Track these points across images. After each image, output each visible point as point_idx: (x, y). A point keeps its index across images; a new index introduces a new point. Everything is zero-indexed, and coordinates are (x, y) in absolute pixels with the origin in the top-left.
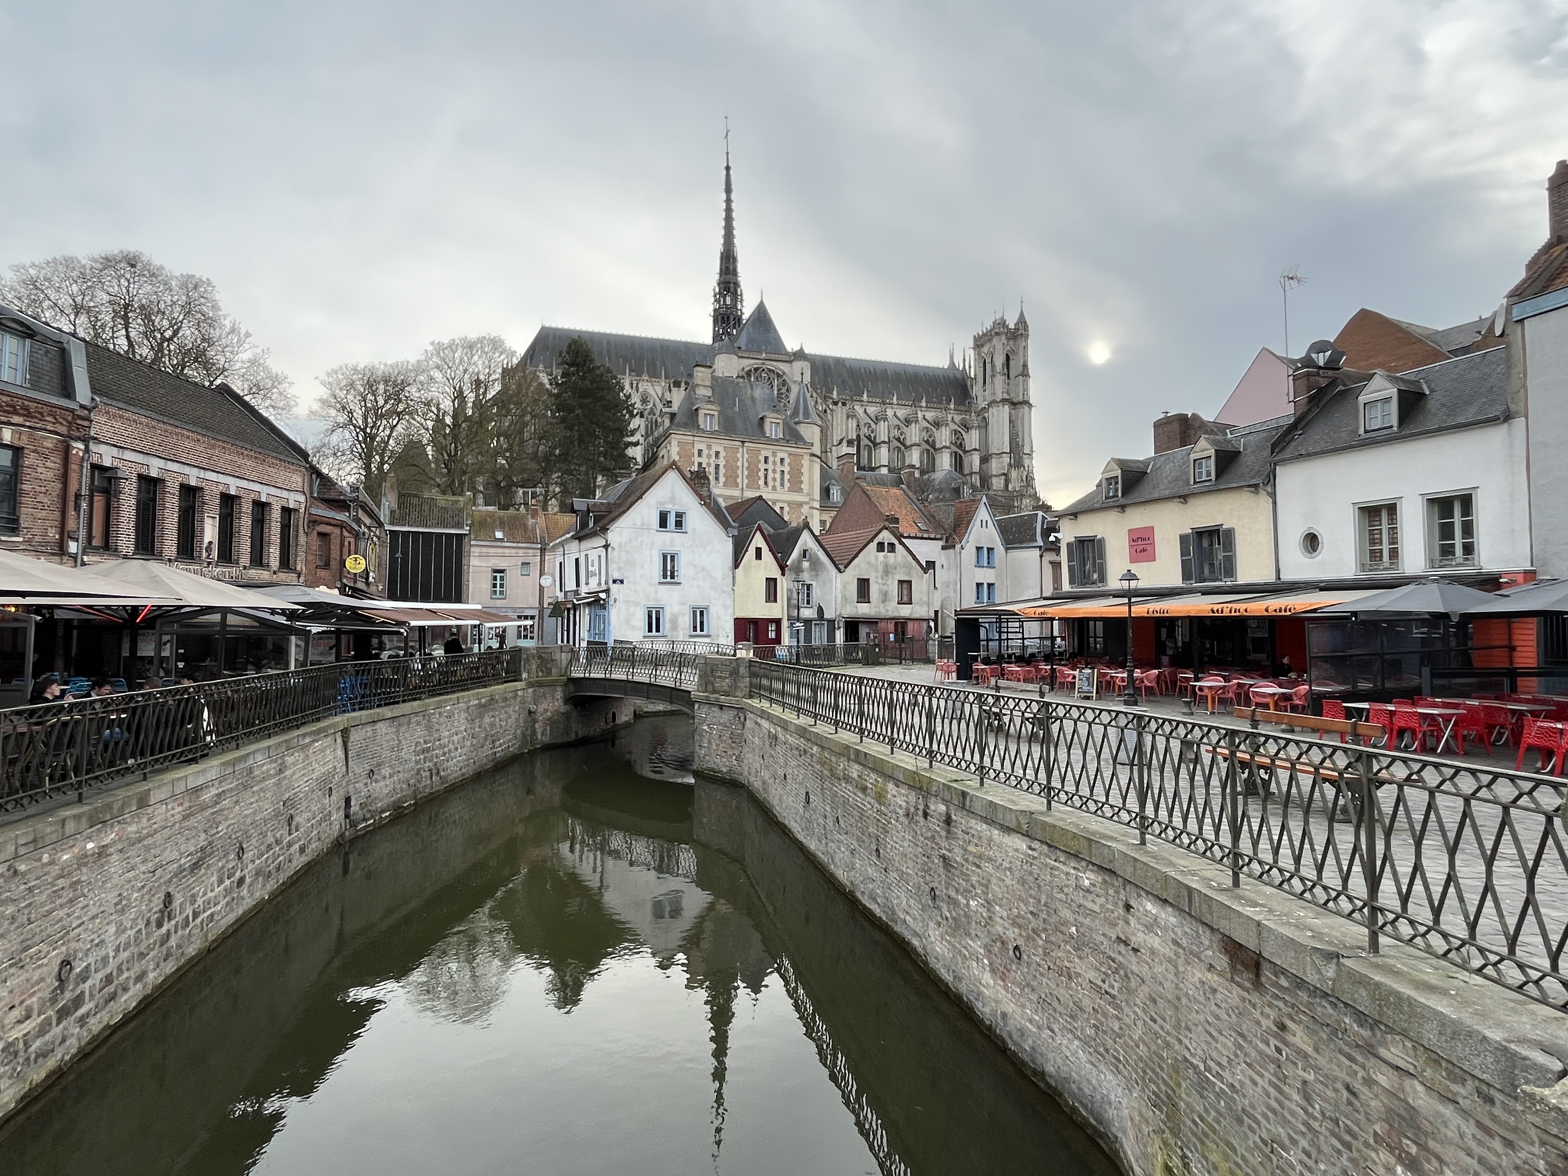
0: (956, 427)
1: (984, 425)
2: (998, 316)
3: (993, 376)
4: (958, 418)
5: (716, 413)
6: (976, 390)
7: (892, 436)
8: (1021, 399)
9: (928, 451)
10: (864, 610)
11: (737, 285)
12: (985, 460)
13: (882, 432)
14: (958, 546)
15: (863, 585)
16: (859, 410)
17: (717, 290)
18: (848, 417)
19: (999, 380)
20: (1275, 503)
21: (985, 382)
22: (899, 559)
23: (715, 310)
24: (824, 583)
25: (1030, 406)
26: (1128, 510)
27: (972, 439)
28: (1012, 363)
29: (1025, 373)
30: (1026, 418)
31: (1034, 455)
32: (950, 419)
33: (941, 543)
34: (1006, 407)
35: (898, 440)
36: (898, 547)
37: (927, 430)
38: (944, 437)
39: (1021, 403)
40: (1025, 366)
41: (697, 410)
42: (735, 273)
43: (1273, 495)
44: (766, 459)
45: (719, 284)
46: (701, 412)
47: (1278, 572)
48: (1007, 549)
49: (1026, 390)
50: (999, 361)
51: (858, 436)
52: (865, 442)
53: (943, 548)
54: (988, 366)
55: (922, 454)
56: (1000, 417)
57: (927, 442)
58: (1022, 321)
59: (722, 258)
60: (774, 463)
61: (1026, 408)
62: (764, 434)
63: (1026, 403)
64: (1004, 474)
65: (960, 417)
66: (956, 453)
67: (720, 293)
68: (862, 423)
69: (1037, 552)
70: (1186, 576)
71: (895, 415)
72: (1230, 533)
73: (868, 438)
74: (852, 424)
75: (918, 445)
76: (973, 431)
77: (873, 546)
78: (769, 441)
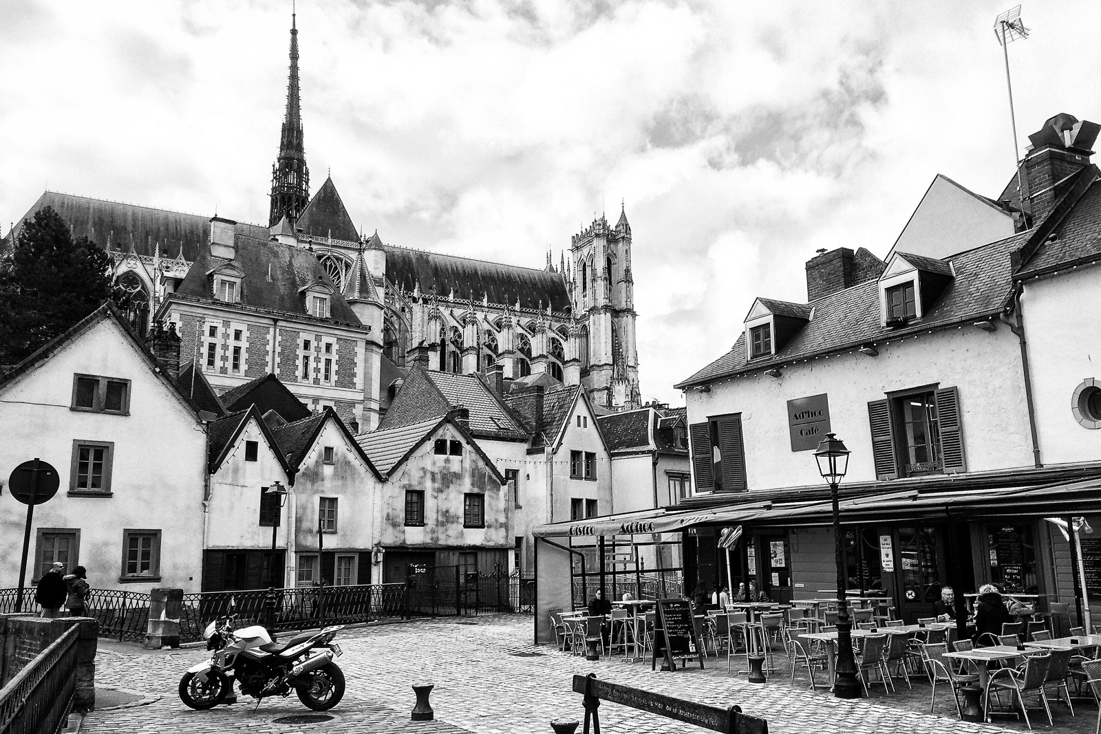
0: (553, 335)
1: (585, 334)
2: (599, 217)
3: (594, 280)
4: (556, 325)
5: (238, 281)
6: (576, 296)
7: (482, 341)
8: (623, 305)
9: (522, 360)
10: (415, 536)
11: (302, 162)
12: (585, 373)
13: (469, 336)
14: (548, 449)
15: (415, 500)
16: (445, 312)
17: (277, 166)
18: (430, 319)
19: (601, 286)
20: (1023, 344)
21: (585, 288)
22: (467, 464)
23: (274, 189)
24: (355, 494)
25: (634, 315)
26: (787, 374)
27: (570, 349)
28: (613, 267)
29: (628, 280)
30: (630, 327)
31: (639, 368)
32: (547, 325)
33: (525, 446)
34: (609, 315)
35: (489, 346)
36: (467, 448)
37: (522, 337)
38: (538, 345)
39: (624, 311)
40: (628, 271)
41: (211, 275)
42: (299, 148)
43: (1020, 331)
44: (307, 345)
45: (279, 160)
46: (217, 279)
47: (1037, 453)
48: (611, 456)
49: (629, 297)
50: (600, 264)
51: (443, 341)
52: (451, 348)
53: (529, 452)
54: (588, 270)
55: (515, 363)
56: (601, 326)
57: (522, 350)
58: (624, 222)
59: (283, 131)
60: (318, 349)
61: (630, 317)
62: (304, 310)
63: (630, 311)
64: (607, 388)
65: (558, 325)
66: (554, 364)
67: (280, 170)
68: (447, 327)
69: (648, 460)
70: (880, 467)
71: (485, 318)
72: (952, 395)
73: (455, 343)
74: (435, 327)
75: (512, 353)
76: (572, 340)
77: (430, 445)
78: (311, 320)
